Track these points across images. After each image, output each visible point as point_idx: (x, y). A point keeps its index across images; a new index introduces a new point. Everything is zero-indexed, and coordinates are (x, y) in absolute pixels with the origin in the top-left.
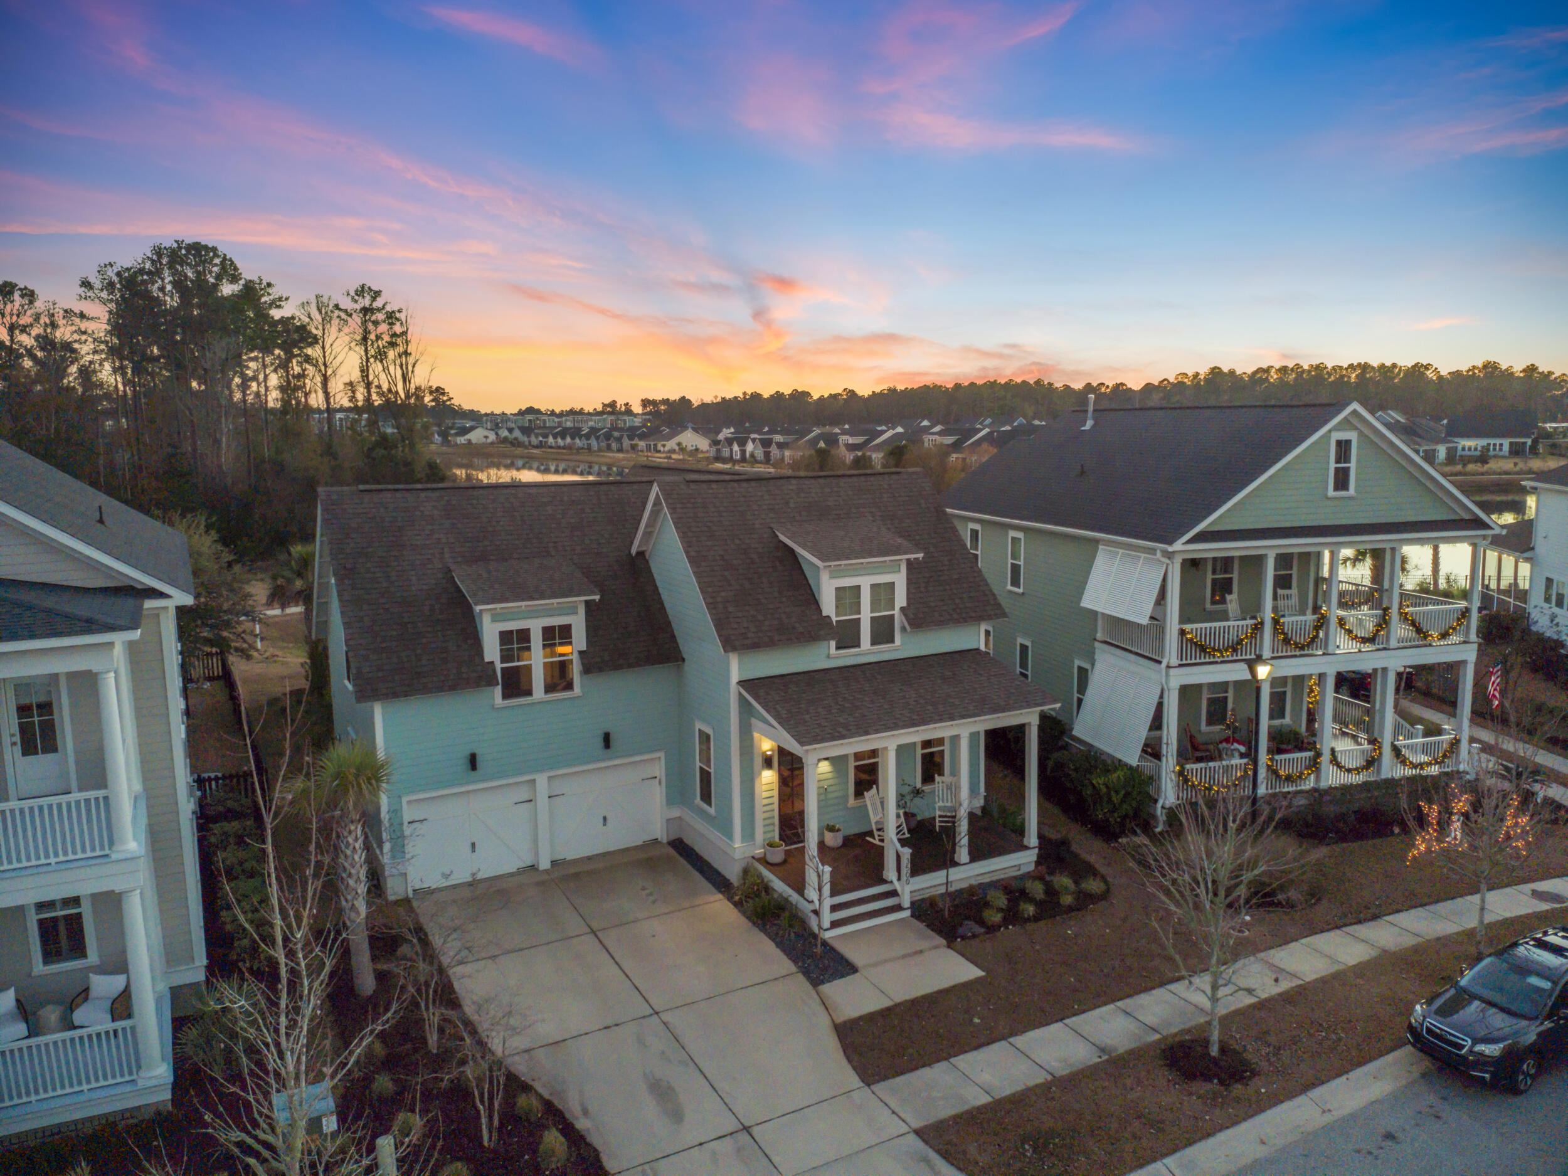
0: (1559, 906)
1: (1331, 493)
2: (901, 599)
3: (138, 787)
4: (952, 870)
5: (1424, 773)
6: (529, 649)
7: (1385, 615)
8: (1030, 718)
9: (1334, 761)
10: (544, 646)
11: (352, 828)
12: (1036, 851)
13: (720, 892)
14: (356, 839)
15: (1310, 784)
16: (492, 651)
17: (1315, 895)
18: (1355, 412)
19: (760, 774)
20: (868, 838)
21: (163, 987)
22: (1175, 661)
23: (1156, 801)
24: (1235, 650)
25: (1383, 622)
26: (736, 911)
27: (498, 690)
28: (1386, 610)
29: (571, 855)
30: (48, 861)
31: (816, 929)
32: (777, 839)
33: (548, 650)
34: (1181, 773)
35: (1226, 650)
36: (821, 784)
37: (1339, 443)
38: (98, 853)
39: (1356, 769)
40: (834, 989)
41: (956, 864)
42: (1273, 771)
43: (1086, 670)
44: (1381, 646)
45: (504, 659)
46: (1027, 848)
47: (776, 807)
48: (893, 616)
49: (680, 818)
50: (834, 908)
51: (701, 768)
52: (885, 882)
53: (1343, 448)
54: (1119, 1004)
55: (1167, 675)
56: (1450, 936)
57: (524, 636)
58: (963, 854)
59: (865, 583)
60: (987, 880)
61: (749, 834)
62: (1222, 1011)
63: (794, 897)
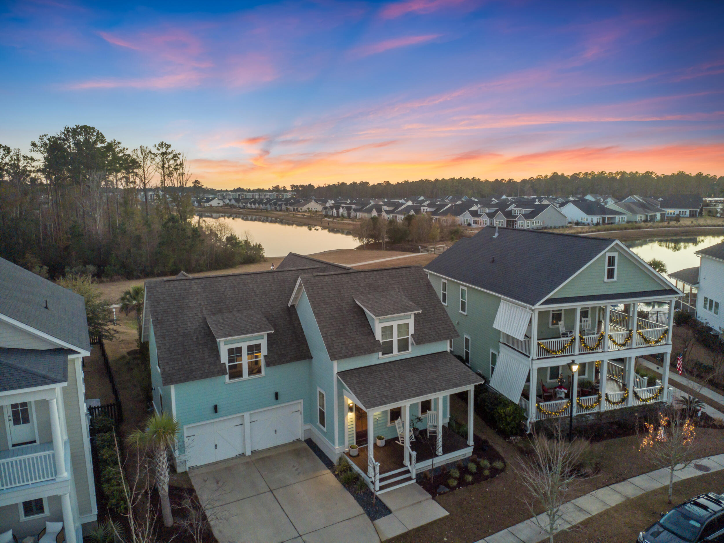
0: (706, 473)
1: (606, 280)
2: (411, 330)
3: (66, 437)
4: (435, 459)
5: (648, 403)
6: (241, 356)
7: (630, 333)
8: (470, 388)
9: (607, 399)
10: (248, 354)
11: (162, 453)
12: (473, 447)
13: (329, 469)
14: (164, 458)
15: (596, 410)
16: (224, 358)
17: (597, 470)
18: (617, 244)
19: (347, 414)
20: (397, 442)
21: (78, 524)
22: (535, 357)
23: (527, 419)
24: (563, 352)
25: (629, 337)
26: (336, 479)
27: (227, 376)
28: (631, 331)
29: (260, 448)
30: (28, 483)
31: (373, 491)
32: (355, 444)
33: (250, 356)
34: (538, 407)
35: (559, 352)
36: (375, 417)
37: (610, 258)
38: (50, 478)
39: (617, 403)
40: (381, 522)
41: (437, 456)
42: (579, 405)
43: (496, 355)
44: (629, 347)
45: (230, 361)
46: (469, 446)
47: (354, 429)
48: (408, 338)
49: (310, 429)
50: (381, 480)
51: (320, 409)
52: (404, 466)
53: (611, 260)
54: (509, 529)
55: (532, 363)
56: (657, 489)
57: (239, 350)
58: (440, 450)
59: (395, 324)
60: (451, 462)
61: (342, 442)
62: (555, 532)
63: (363, 474)
